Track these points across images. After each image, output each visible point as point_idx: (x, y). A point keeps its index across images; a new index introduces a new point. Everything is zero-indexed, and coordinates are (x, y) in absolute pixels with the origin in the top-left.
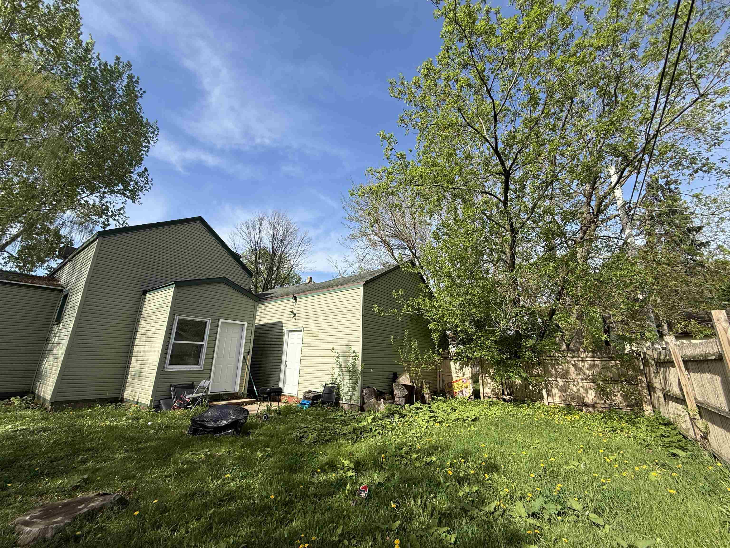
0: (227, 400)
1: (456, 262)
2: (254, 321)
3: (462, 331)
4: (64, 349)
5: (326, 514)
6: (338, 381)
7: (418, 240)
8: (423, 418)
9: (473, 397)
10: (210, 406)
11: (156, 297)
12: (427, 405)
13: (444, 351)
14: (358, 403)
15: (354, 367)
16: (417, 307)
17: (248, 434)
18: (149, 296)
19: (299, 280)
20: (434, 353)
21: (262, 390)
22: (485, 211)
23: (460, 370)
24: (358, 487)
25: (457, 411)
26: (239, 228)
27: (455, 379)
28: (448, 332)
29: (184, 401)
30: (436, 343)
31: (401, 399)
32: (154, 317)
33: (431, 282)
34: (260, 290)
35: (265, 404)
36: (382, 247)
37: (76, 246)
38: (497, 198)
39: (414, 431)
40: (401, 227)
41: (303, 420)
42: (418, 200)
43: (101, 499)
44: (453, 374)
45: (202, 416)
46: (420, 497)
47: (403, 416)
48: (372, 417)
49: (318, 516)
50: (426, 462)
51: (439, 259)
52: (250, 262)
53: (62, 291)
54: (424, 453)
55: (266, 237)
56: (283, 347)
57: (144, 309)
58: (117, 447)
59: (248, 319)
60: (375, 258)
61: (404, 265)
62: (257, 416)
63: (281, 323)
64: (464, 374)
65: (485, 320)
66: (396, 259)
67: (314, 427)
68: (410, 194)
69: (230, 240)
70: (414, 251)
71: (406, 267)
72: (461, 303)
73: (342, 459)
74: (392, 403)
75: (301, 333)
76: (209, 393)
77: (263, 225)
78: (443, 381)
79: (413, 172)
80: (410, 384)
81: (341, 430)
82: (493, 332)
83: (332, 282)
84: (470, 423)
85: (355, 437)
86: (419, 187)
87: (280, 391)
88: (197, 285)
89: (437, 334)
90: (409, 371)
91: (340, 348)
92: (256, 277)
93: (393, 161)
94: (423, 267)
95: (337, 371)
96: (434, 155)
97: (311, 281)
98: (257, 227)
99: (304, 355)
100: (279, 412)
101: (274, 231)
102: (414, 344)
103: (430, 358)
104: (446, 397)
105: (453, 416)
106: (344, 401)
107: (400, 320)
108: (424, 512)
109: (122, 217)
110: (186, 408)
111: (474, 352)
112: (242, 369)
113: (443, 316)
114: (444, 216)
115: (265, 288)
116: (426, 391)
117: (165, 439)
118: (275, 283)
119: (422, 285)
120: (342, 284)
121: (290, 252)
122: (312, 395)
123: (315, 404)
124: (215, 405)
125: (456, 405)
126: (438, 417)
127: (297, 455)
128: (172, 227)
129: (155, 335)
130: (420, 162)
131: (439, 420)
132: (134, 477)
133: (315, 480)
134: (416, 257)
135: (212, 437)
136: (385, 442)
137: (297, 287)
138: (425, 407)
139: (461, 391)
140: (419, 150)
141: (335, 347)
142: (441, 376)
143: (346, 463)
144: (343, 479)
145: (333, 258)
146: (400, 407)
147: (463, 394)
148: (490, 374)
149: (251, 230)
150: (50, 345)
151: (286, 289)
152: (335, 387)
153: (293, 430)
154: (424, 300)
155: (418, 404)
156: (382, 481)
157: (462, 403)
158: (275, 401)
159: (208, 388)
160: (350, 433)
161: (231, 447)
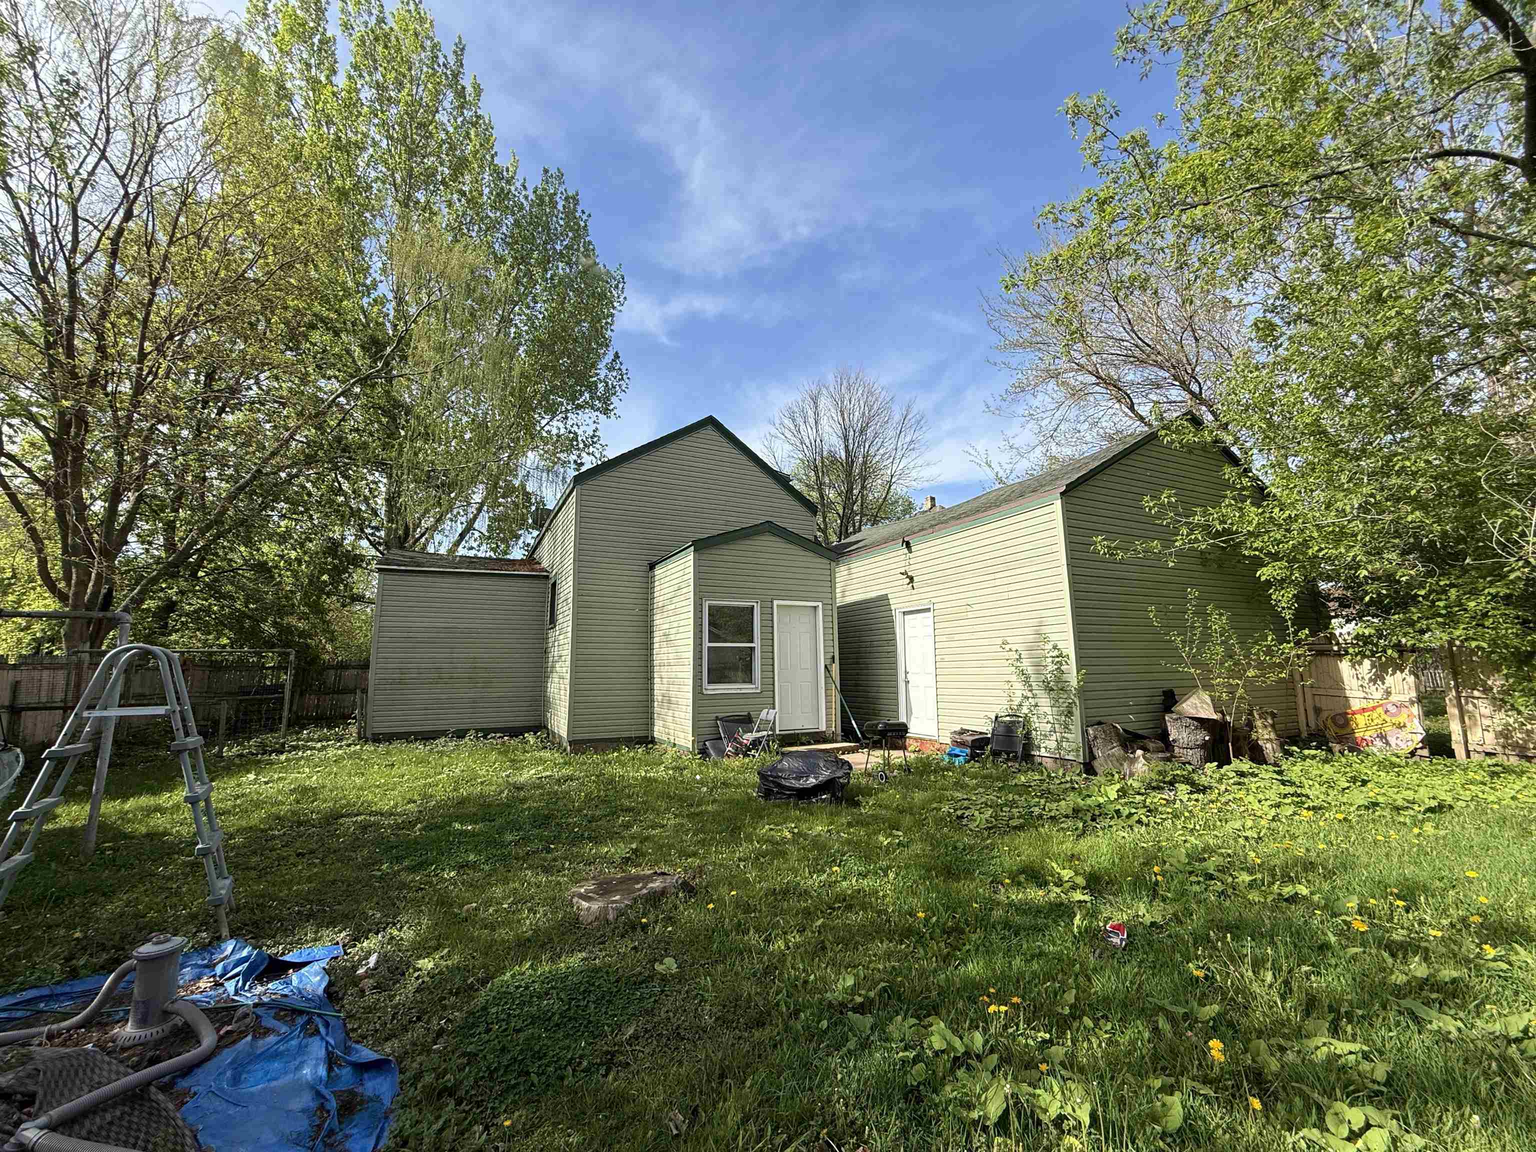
0: (809, 744)
1: (1340, 391)
2: (833, 598)
3: (1374, 578)
4: (568, 663)
5: (1034, 962)
6: (1025, 710)
7: (1207, 355)
8: (1261, 796)
9: (1425, 752)
10: (783, 754)
11: (669, 573)
12: (1271, 768)
13: (1313, 633)
14: (1078, 756)
15: (1058, 680)
16: (1220, 528)
17: (857, 804)
18: (659, 571)
19: (909, 508)
20: (1282, 640)
21: (869, 725)
22: (1446, 210)
23: (1373, 681)
24: (1101, 924)
25: (1369, 785)
26: (777, 422)
27: (1356, 705)
28: (1323, 586)
29: (741, 744)
30: (1288, 615)
31: (1191, 752)
32: (673, 607)
33: (1259, 462)
34: (834, 539)
35: (878, 753)
36: (1098, 396)
37: (550, 506)
38: (1494, 156)
39: (1238, 825)
40: (1149, 332)
41: (959, 785)
42: (1196, 248)
43: (660, 879)
44: (1348, 693)
45: (773, 768)
46: (1269, 965)
47: (1199, 789)
48: (1118, 786)
49: (1017, 962)
50: (1280, 894)
51: (1278, 393)
52: (807, 486)
53: (547, 577)
54: (1273, 876)
55: (831, 430)
56: (895, 645)
57: (656, 595)
58: (662, 809)
59: (821, 595)
60: (1086, 426)
61: (1168, 429)
62: (867, 774)
63: (885, 598)
64: (1388, 693)
65: (1461, 540)
66: (1141, 419)
67: (983, 800)
68: (1171, 238)
69: (765, 450)
70: (1195, 388)
71: (1177, 431)
72: (1366, 502)
73: (1054, 865)
74: (1168, 760)
75: (930, 614)
76: (777, 732)
77: (821, 406)
78: (1318, 711)
79: (1175, 173)
80: (1215, 717)
81: (1044, 809)
82: (1497, 573)
83: (983, 500)
84: (1420, 817)
85: (1081, 825)
86: (1198, 212)
87: (902, 730)
88: (726, 542)
89: (1291, 592)
90: (1208, 687)
91: (1019, 640)
92: (824, 513)
93: (1111, 165)
94: (1227, 424)
95: (1019, 690)
96: (1239, 101)
97: (933, 506)
98: (811, 413)
99: (942, 660)
100: (906, 769)
101: (842, 415)
102: (1218, 621)
103: (1269, 652)
104: (1330, 750)
105: (1359, 797)
106: (1043, 752)
107: (1171, 564)
108: (1283, 998)
109: (598, 446)
110: (746, 755)
111: (1422, 632)
112: (826, 690)
113: (1305, 544)
114: (1286, 269)
115: (843, 532)
116: (1265, 736)
117: (726, 802)
118: (861, 521)
119: (1229, 472)
120: (1008, 500)
121: (881, 451)
122: (970, 739)
123: (978, 755)
124: (790, 752)
125: (1366, 769)
126: (1308, 797)
127: (955, 848)
128: (670, 445)
129: (678, 636)
130: (1193, 139)
131: (1311, 804)
132: (695, 854)
133: (1002, 897)
134: (1203, 402)
135: (796, 806)
136: (1159, 842)
137: (905, 524)
138: (1266, 773)
139: (1382, 737)
140: (1187, 107)
141: (1009, 640)
142: (1309, 696)
143: (1067, 874)
144: (1062, 904)
145: (979, 447)
146: (1190, 768)
147: (1387, 743)
148: (1487, 690)
149: (799, 420)
150: (551, 659)
151: (884, 529)
152: (1019, 722)
153: (940, 802)
154: (1241, 509)
155: (1245, 765)
156: (1159, 919)
157: (1387, 765)
158: (896, 747)
159: (774, 723)
160: (1067, 816)
161: (831, 824)
